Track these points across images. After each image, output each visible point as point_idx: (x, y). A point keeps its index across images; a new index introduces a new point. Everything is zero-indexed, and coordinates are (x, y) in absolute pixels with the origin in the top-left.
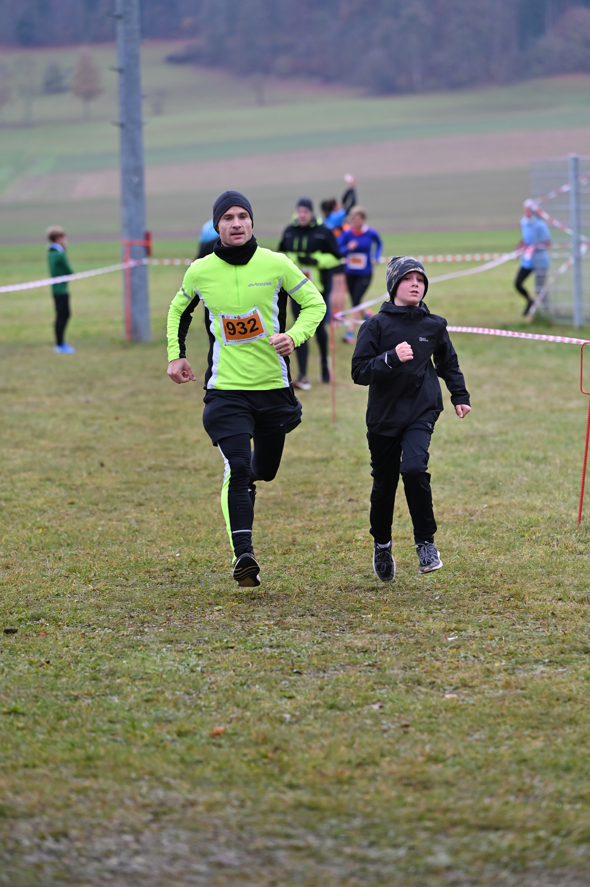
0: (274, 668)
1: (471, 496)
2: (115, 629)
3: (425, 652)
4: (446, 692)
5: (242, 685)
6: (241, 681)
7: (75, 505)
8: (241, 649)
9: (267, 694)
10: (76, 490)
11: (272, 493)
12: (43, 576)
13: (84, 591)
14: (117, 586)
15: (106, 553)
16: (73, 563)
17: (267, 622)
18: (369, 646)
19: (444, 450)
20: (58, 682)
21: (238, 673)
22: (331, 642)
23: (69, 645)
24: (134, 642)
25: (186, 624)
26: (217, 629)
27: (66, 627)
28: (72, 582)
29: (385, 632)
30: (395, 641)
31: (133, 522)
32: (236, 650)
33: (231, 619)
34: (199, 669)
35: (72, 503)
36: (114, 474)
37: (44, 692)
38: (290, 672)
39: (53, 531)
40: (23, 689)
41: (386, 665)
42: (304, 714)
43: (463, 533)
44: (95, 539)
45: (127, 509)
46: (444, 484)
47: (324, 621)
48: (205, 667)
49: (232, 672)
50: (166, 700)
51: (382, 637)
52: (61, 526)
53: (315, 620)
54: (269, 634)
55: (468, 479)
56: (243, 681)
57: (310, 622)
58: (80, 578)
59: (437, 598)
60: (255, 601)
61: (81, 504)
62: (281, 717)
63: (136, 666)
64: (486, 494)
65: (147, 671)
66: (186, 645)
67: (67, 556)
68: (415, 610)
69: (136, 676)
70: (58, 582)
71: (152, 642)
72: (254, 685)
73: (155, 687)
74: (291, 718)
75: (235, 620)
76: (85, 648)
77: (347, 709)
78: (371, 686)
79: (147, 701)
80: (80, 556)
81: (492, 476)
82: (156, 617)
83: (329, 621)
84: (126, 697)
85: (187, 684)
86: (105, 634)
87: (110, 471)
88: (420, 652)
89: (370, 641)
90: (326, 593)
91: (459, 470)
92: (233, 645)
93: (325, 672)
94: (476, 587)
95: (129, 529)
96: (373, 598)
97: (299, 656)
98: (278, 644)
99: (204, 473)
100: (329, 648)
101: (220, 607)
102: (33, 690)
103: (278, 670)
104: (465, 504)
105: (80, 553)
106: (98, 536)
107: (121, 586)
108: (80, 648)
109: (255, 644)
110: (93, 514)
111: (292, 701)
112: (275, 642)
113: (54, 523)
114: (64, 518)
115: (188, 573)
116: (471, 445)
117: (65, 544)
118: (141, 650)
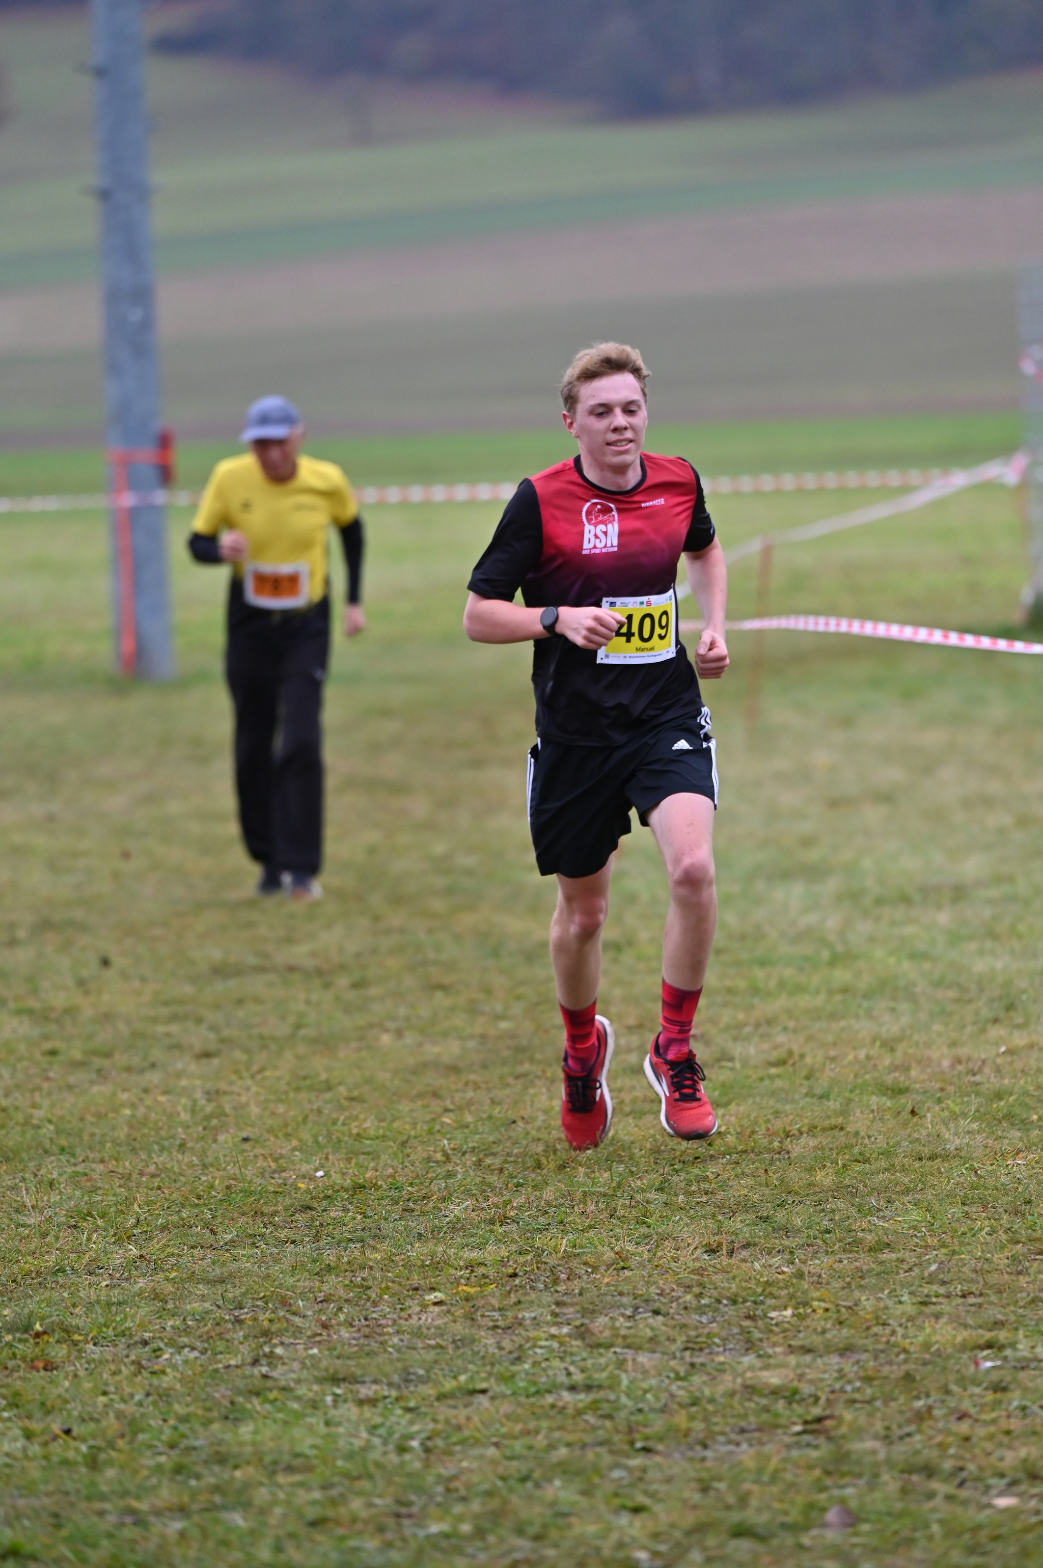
0: (588, 1438)
1: (964, 1027)
2: (206, 1350)
3: (928, 1395)
4: (994, 1492)
5: (524, 1479)
6: (519, 1471)
7: (61, 1058)
8: (504, 1396)
9: (583, 1502)
10: (58, 1022)
11: (504, 1025)
12: (19, 1225)
13: (117, 1258)
14: (192, 1247)
15: (152, 1168)
16: (83, 1196)
17: (554, 1330)
18: (795, 1383)
19: (877, 919)
20: (98, 1478)
21: (508, 1453)
22: (709, 1374)
23: (107, 1389)
24: (256, 1381)
25: (366, 1337)
26: (442, 1347)
27: (90, 1346)
28: (89, 1239)
29: (829, 1349)
30: (856, 1373)
31: (198, 1095)
32: (493, 1398)
33: (469, 1322)
34: (415, 1444)
35: (53, 1053)
36: (136, 984)
37: (72, 1505)
38: (626, 1447)
39: (20, 1117)
40: (21, 1496)
41: (844, 1430)
42: (681, 1550)
43: (964, 1115)
44: (122, 1133)
45: (180, 1066)
46: (894, 999)
47: (684, 1326)
48: (429, 1438)
49: (492, 1452)
50: (354, 1520)
51: (824, 1364)
52: (35, 1106)
53: (665, 1325)
54: (562, 1359)
55: (949, 986)
56: (524, 1471)
57: (652, 1329)
58: (105, 1230)
59: (933, 1267)
60: (517, 1281)
61: (77, 1055)
62: (629, 1558)
63: (272, 1439)
64: (996, 1021)
65: (298, 1450)
66: (375, 1387)
67: (65, 1177)
68: (889, 1296)
69: (275, 1463)
70: (57, 1238)
71: (298, 1381)
72: (550, 1481)
73: (324, 1487)
74: (652, 1560)
75: (479, 1327)
76: (148, 1395)
77: (773, 1535)
78: (819, 1480)
79: (314, 1524)
80: (95, 1176)
81: (1000, 979)
82: (297, 1320)
83: (696, 1328)
84: (263, 1511)
85: (397, 1479)
86: (186, 1362)
87: (125, 976)
88: (918, 1398)
89: (799, 1372)
90: (675, 1260)
91: (927, 966)
92: (484, 1385)
93: (705, 1447)
94: (1018, 1242)
95: (193, 1111)
96: (785, 1269)
97: (640, 1410)
98: (589, 1382)
99: (343, 981)
100: (707, 1392)
101: (439, 1296)
102: (46, 1501)
103: (601, 1444)
104: (953, 1044)
105: (93, 1170)
106: (126, 1129)
107: (202, 1247)
108: (137, 1397)
109: (535, 1383)
110: (102, 1075)
111: (644, 1515)
112: (578, 1377)
113: (18, 1098)
114: (39, 1089)
115: (350, 1214)
116: (939, 907)
117: (55, 1149)
118: (276, 1400)
